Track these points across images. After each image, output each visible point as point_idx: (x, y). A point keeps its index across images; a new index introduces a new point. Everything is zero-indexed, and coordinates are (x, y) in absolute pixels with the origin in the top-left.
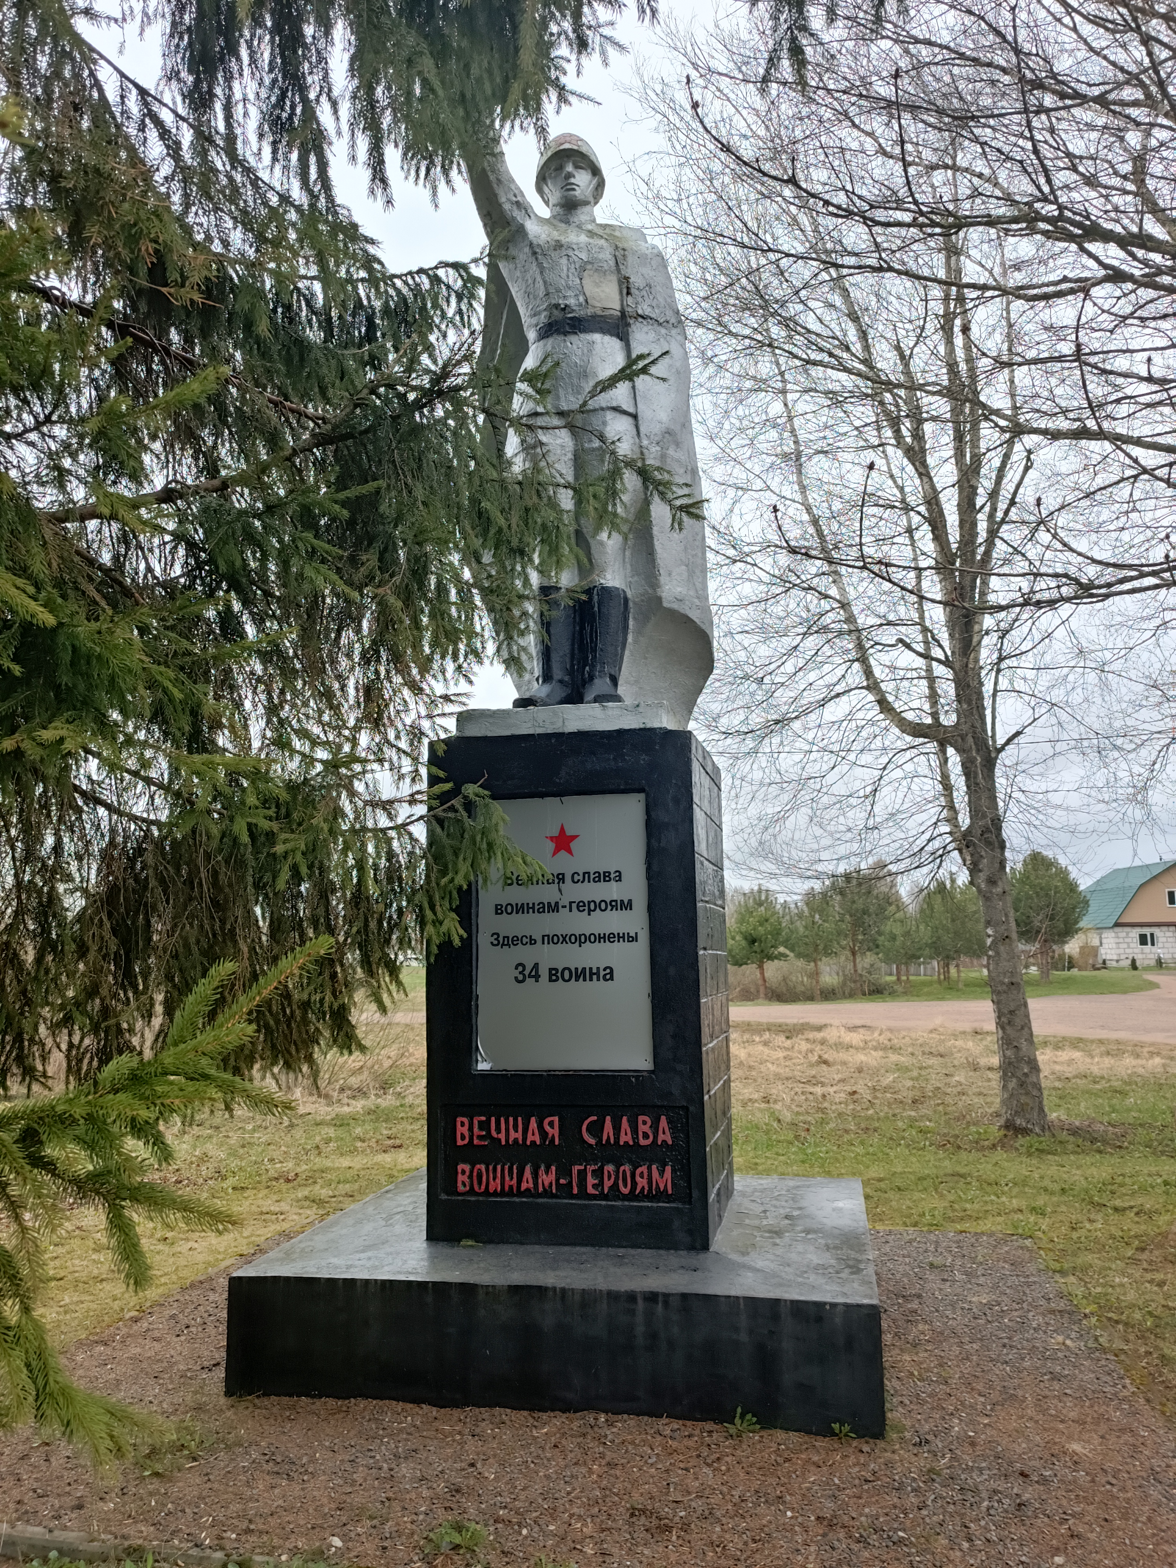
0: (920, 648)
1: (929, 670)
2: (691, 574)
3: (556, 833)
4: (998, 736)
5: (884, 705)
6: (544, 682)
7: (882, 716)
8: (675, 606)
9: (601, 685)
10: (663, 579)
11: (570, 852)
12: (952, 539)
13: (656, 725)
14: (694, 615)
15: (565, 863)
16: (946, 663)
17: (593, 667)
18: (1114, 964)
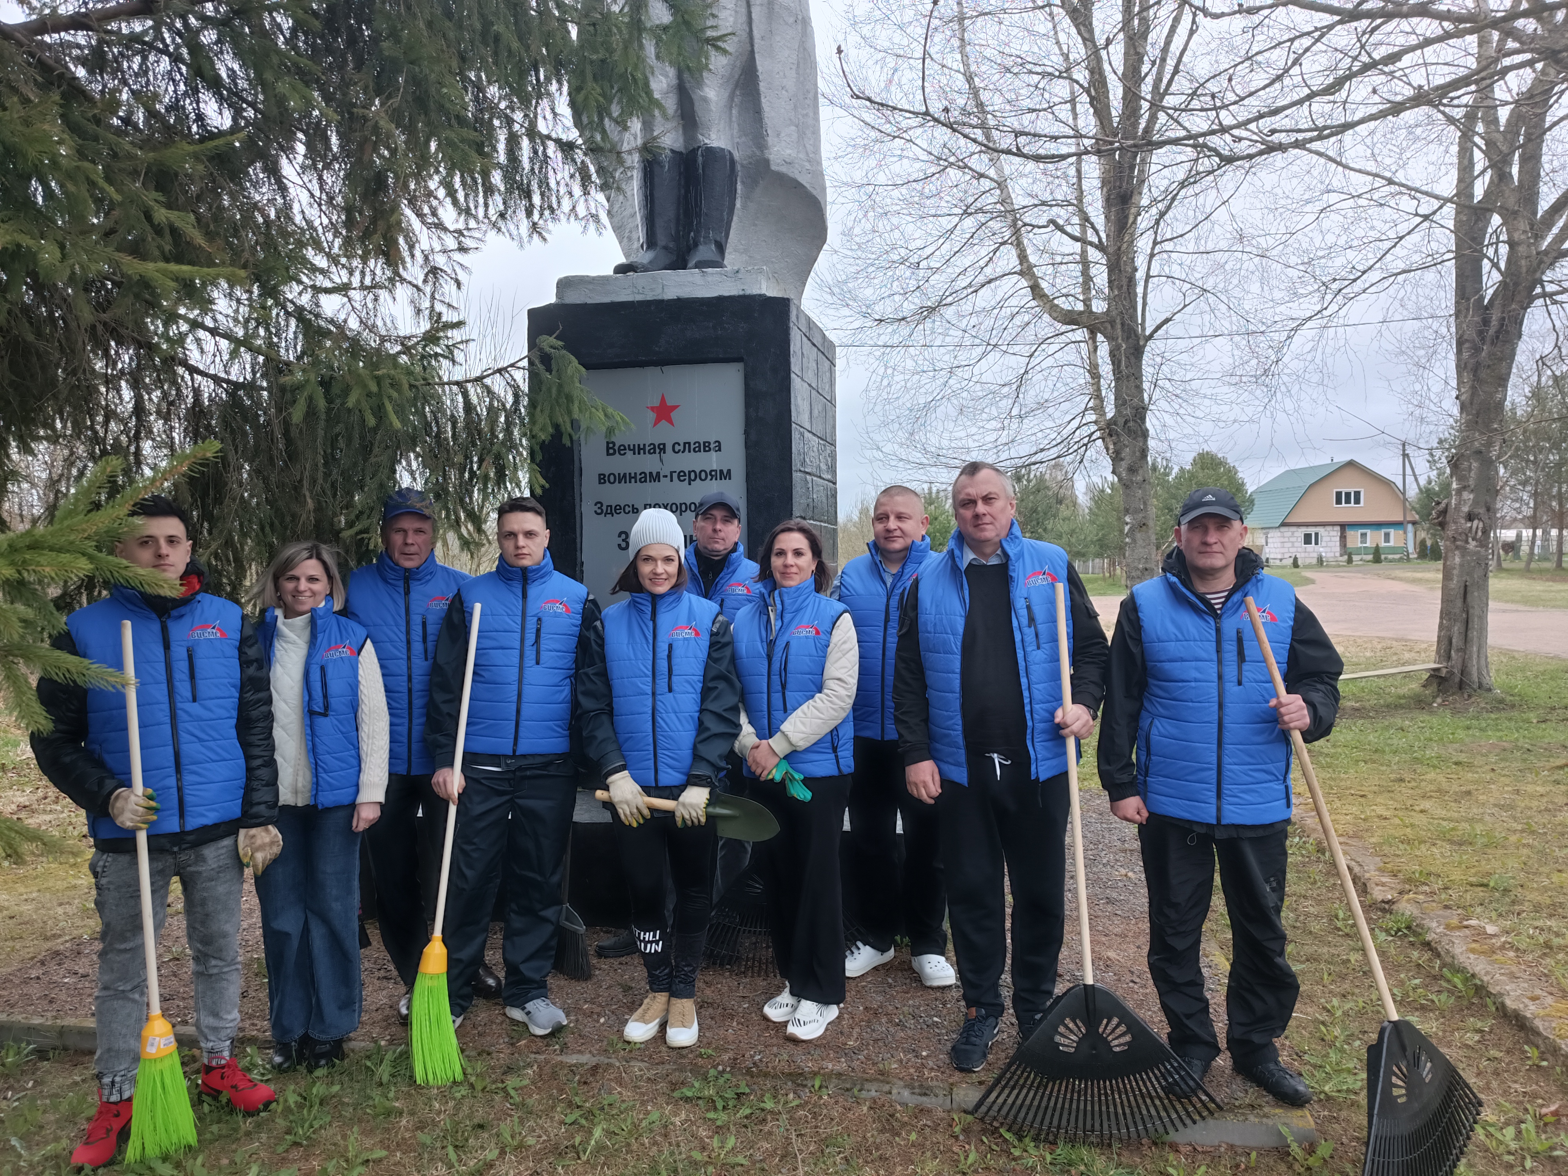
0: (1076, 231)
1: (1084, 253)
2: (801, 135)
3: (657, 404)
4: (1147, 324)
5: (1035, 289)
6: (648, 248)
7: (1033, 303)
8: (784, 169)
9: (705, 251)
10: (771, 140)
11: (671, 422)
12: (1114, 113)
13: (755, 291)
14: (804, 180)
15: (665, 434)
16: (1100, 247)
17: (698, 232)
18: (1278, 563)
